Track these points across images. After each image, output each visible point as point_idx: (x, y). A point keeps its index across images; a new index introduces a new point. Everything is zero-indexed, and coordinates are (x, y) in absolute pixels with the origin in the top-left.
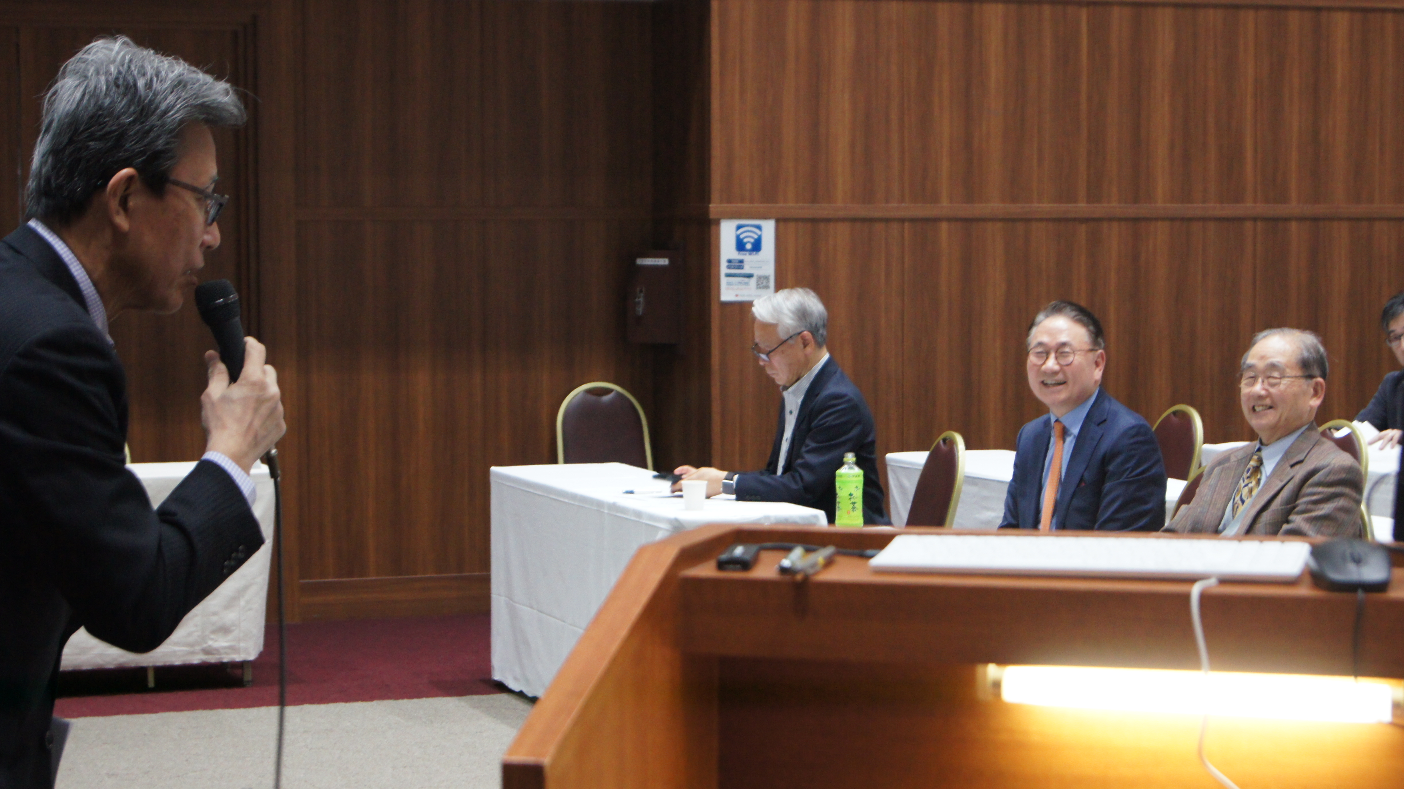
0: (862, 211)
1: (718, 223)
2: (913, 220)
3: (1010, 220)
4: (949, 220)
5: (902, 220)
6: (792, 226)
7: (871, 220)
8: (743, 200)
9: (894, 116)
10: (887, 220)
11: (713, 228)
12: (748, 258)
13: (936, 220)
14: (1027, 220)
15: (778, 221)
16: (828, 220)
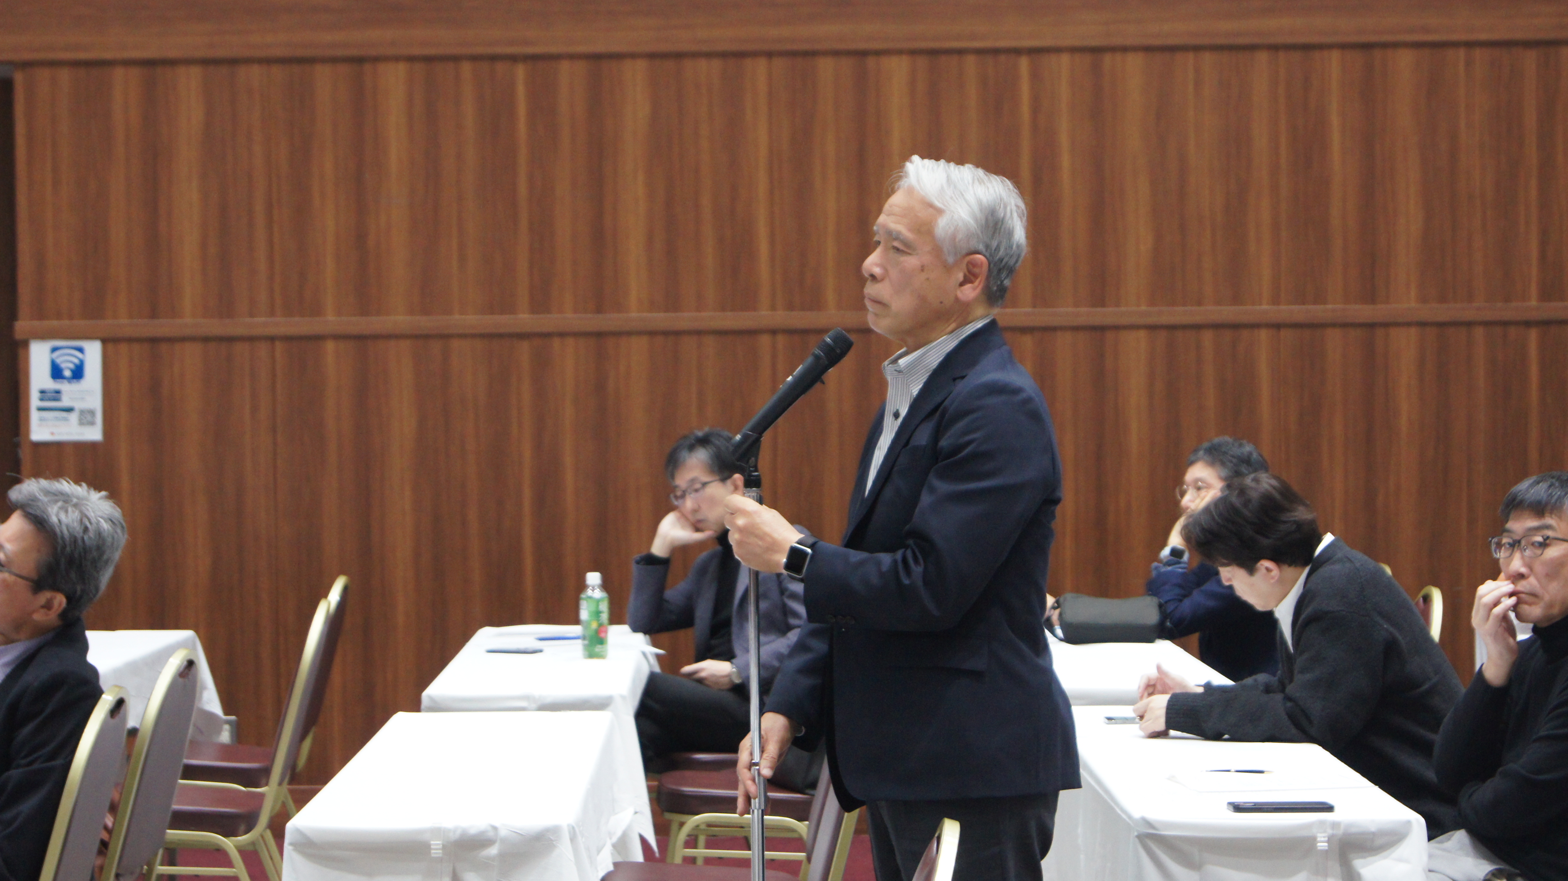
0: (215, 327)
1: (25, 344)
2: (288, 339)
3: (422, 338)
4: (336, 337)
5: (272, 339)
6: (123, 348)
7: (230, 340)
8: (59, 316)
9: (259, 208)
10: (251, 339)
11: (21, 351)
12: (64, 387)
13: (319, 338)
14: (445, 337)
15: (105, 341)
16: (171, 340)
